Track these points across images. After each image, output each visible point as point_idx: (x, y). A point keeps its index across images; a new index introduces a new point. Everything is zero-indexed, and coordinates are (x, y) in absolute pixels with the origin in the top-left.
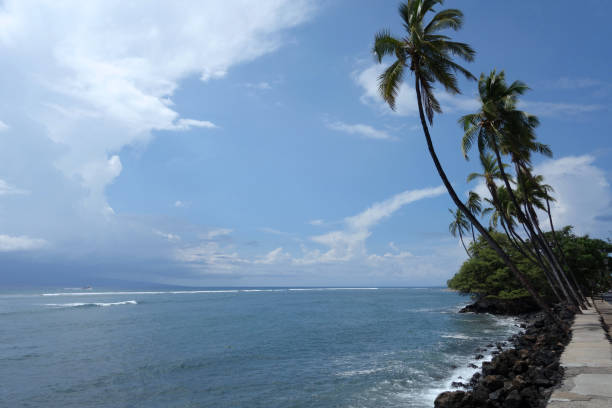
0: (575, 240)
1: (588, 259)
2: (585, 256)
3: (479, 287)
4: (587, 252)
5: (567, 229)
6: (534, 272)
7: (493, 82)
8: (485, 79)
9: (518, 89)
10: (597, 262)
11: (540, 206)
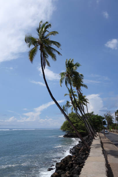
0: (95, 116)
1: (98, 121)
2: (97, 120)
3: (68, 129)
4: (98, 119)
5: (93, 112)
6: (83, 125)
7: (70, 62)
8: (68, 61)
9: (78, 65)
10: (100, 122)
11: (84, 104)
